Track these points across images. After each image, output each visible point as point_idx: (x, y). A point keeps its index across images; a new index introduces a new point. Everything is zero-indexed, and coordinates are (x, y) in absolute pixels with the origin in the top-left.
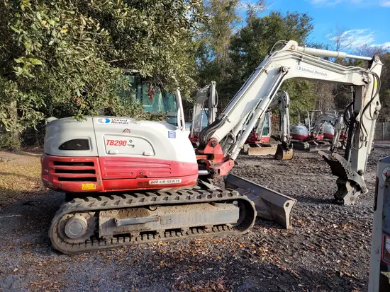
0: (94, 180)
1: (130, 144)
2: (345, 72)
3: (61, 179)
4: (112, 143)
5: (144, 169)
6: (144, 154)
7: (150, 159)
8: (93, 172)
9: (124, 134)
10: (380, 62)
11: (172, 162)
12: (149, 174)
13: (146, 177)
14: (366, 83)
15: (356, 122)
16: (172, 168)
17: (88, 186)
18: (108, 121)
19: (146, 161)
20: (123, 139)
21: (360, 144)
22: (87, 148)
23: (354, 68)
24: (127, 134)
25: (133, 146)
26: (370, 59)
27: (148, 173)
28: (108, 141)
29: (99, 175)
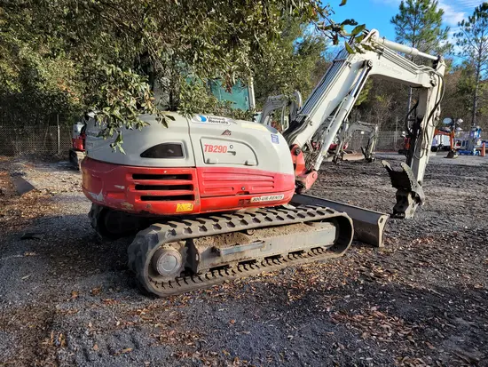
0: (190, 198)
1: (230, 150)
2: (417, 72)
3: (145, 198)
4: (211, 148)
5: (246, 183)
6: (246, 164)
7: (253, 170)
8: (189, 187)
9: (223, 137)
10: (443, 63)
11: (276, 174)
12: (252, 189)
13: (248, 193)
14: (433, 85)
15: (420, 128)
16: (275, 180)
17: (184, 207)
18: (204, 120)
19: (249, 173)
20: (223, 143)
21: (421, 153)
22: (181, 155)
23: (425, 67)
24: (228, 138)
25: (234, 153)
26: (436, 58)
27: (250, 188)
28: (206, 146)
29: (196, 192)
